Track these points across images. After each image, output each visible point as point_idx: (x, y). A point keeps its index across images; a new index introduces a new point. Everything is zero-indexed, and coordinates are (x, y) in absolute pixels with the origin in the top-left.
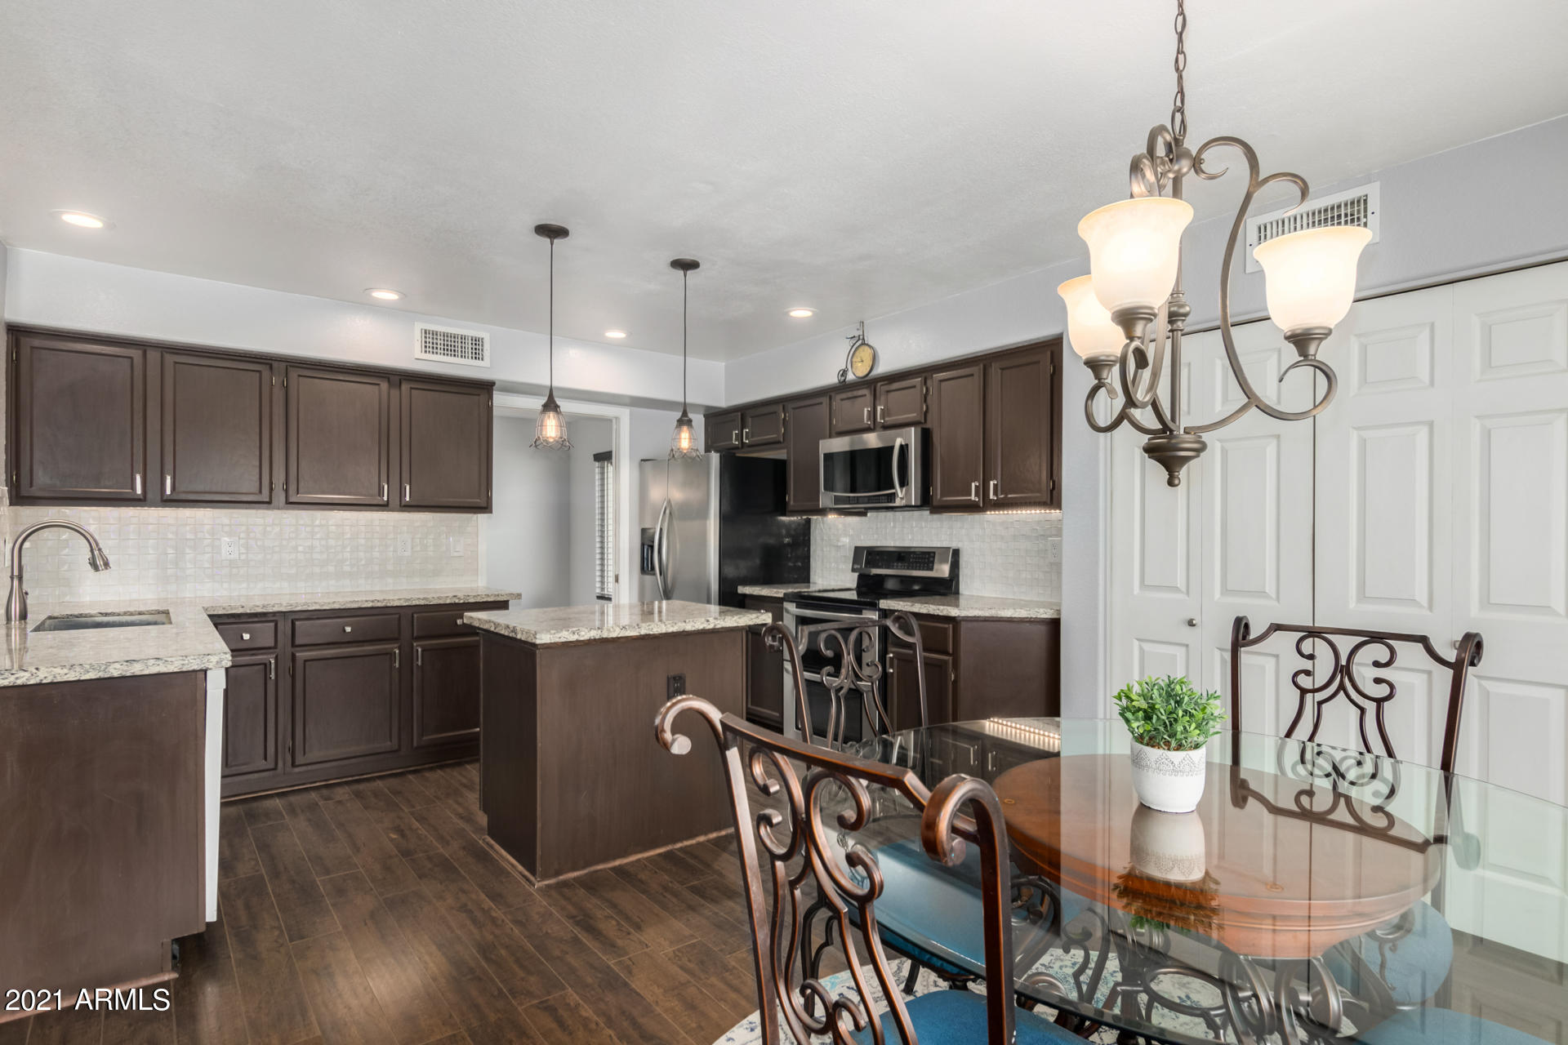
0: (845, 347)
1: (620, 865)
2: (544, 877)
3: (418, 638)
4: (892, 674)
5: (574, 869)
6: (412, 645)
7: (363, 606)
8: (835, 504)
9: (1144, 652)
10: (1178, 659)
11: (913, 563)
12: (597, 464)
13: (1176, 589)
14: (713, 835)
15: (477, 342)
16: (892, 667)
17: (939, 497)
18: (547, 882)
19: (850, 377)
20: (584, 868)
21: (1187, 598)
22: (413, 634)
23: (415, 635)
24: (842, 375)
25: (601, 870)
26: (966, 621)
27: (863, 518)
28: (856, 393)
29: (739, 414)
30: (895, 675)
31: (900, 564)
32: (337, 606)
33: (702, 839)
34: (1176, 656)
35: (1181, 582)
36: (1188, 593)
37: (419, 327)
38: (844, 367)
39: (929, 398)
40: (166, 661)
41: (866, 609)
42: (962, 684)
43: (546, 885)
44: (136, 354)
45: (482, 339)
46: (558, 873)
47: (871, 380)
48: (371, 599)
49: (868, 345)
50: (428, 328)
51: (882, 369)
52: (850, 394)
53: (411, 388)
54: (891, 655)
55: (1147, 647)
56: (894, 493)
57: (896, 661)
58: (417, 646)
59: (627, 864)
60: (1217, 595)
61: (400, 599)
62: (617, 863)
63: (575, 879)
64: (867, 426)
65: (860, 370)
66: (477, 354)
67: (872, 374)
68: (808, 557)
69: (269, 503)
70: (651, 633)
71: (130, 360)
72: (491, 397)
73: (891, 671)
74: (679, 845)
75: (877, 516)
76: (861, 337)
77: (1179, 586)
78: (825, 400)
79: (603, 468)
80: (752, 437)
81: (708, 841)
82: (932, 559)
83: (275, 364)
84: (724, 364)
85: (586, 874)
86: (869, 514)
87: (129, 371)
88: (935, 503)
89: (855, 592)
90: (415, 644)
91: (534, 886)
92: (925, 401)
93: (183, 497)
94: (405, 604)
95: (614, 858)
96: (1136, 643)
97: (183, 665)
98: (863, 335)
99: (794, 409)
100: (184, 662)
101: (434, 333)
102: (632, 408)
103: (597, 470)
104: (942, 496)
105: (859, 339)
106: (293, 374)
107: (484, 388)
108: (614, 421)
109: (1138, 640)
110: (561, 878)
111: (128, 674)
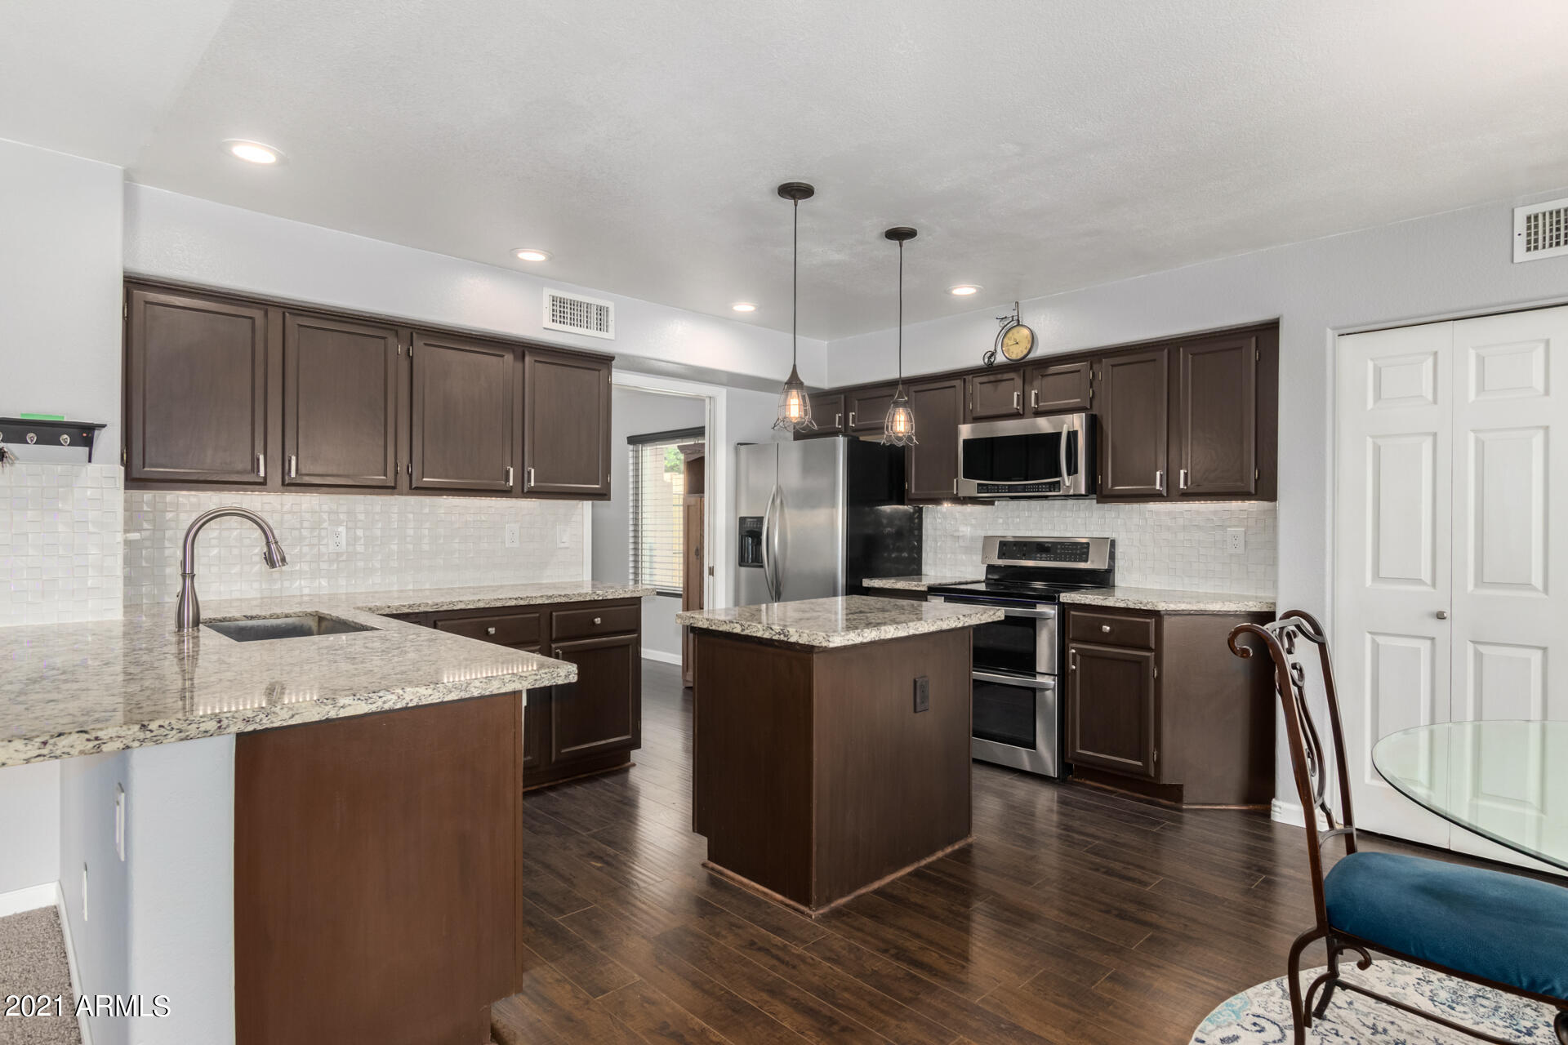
0: (995, 328)
1: (879, 888)
2: (819, 905)
3: (558, 640)
4: (1075, 671)
5: (842, 896)
6: (551, 646)
7: (507, 605)
8: (978, 493)
9: (1378, 645)
10: (1422, 652)
11: (1061, 554)
12: (631, 447)
13: (1419, 582)
14: (949, 850)
15: (602, 311)
16: (1074, 664)
17: (1110, 486)
18: (821, 911)
19: (1000, 359)
20: (849, 893)
21: (1433, 590)
22: (551, 635)
23: (554, 636)
24: (990, 357)
25: (864, 895)
26: (1170, 615)
27: (990, 507)
28: (999, 377)
29: (843, 397)
30: (1078, 672)
31: (1044, 555)
32: (481, 605)
33: (940, 854)
34: (1419, 648)
35: (1426, 576)
36: (1434, 585)
37: (547, 293)
38: (993, 350)
39: (1094, 384)
40: (521, 676)
41: (1038, 603)
42: (1165, 680)
43: (822, 914)
44: (258, 314)
45: (607, 308)
46: (829, 901)
47: (1029, 362)
48: (515, 597)
49: (1022, 326)
50: (556, 295)
51: (1041, 351)
52: (992, 378)
53: (536, 361)
54: (1074, 651)
55: (1381, 640)
56: (1058, 482)
57: (1078, 658)
58: (556, 648)
59: (884, 886)
60: (1470, 587)
61: (542, 596)
62: (876, 885)
63: (844, 906)
64: (1016, 411)
65: (1017, 353)
66: (602, 325)
67: (1029, 356)
68: (919, 549)
69: (394, 488)
70: (917, 633)
71: (250, 321)
72: (610, 373)
73: (1074, 667)
74: (923, 863)
75: (1007, 505)
76: (1015, 318)
77: (1423, 578)
78: (958, 383)
79: (637, 451)
80: (859, 421)
81: (947, 856)
82: (1085, 550)
83: (400, 330)
84: (826, 343)
85: (852, 900)
86: (996, 503)
87: (249, 334)
88: (1104, 493)
89: (984, 584)
90: (553, 646)
91: (811, 917)
92: (1091, 387)
93: (307, 480)
94: (546, 602)
95: (872, 881)
96: (1368, 636)
97: (536, 680)
98: (1018, 316)
99: (915, 392)
100: (536, 677)
101: (562, 301)
102: (729, 388)
103: (631, 454)
104: (1113, 485)
105: (1013, 320)
106: (419, 343)
107: (601, 362)
108: (707, 401)
109: (1370, 633)
110: (833, 905)
111: (487, 693)
